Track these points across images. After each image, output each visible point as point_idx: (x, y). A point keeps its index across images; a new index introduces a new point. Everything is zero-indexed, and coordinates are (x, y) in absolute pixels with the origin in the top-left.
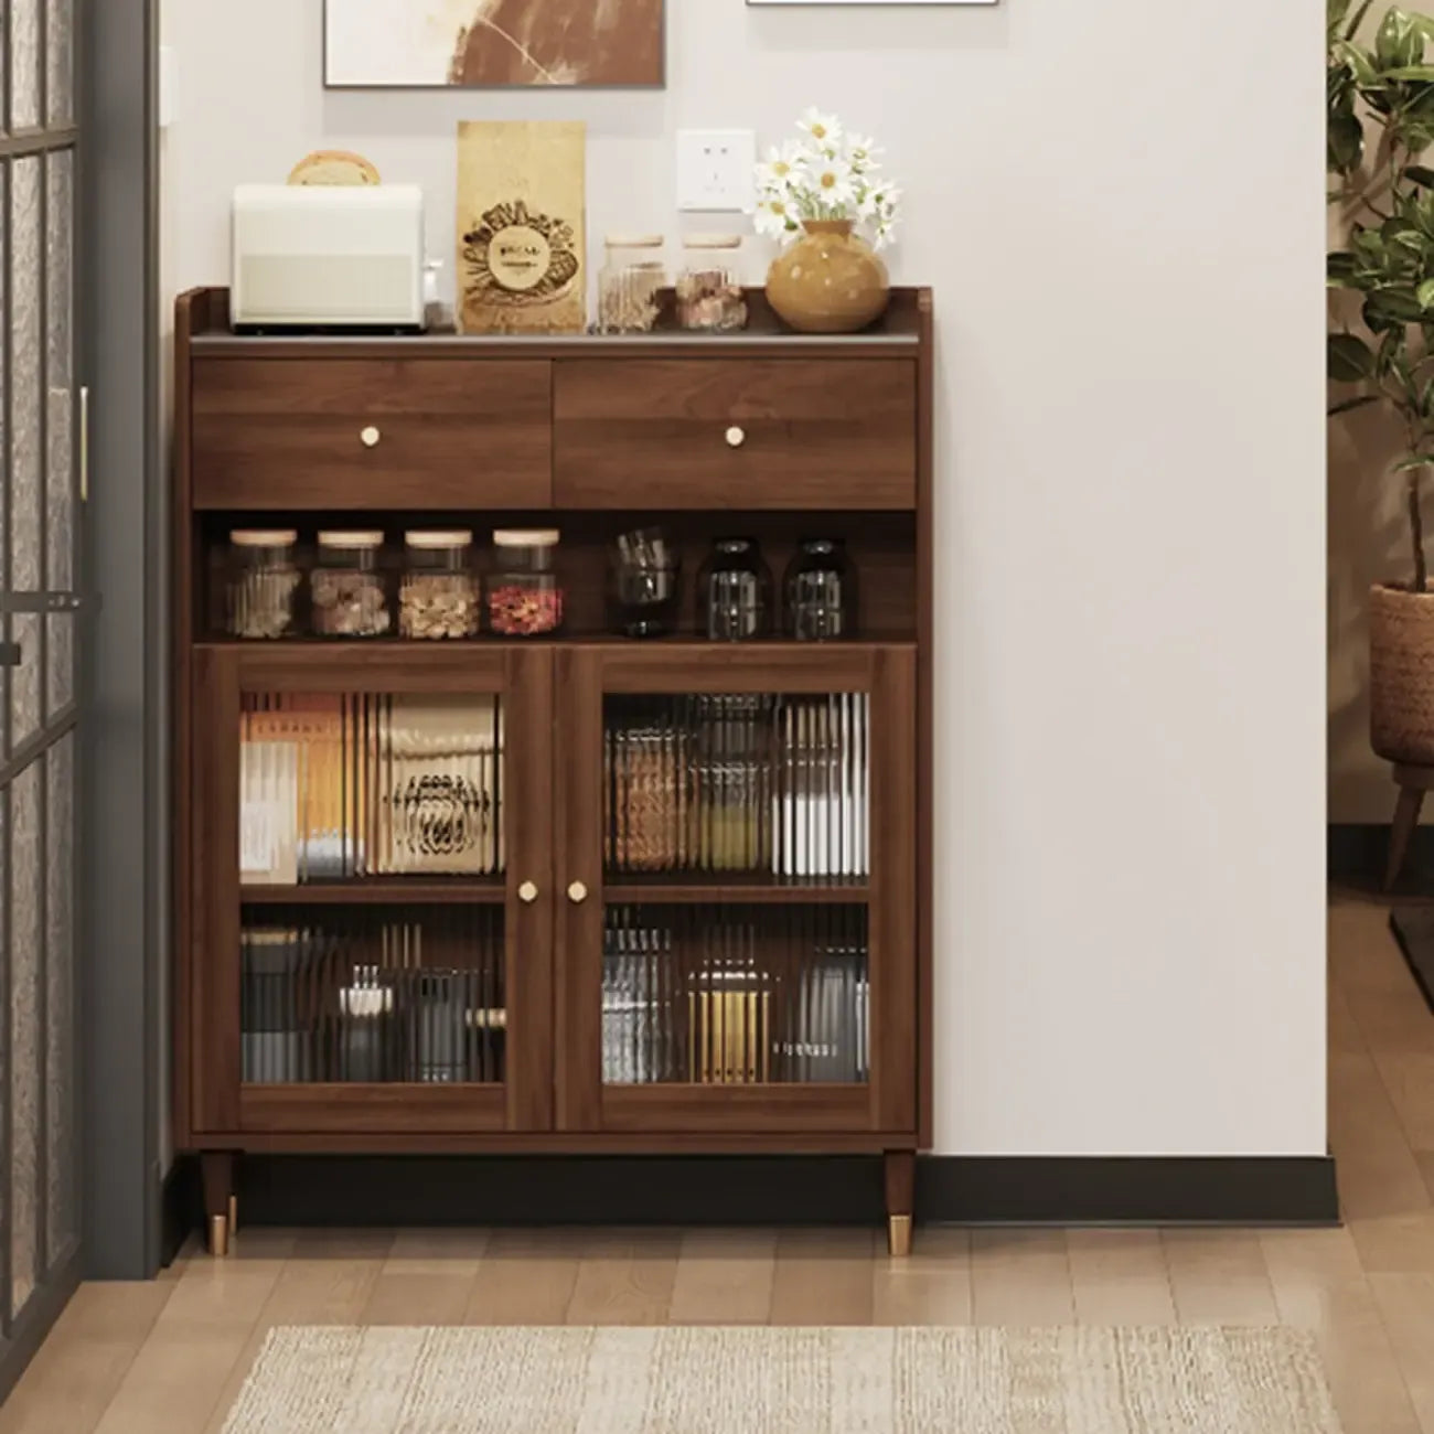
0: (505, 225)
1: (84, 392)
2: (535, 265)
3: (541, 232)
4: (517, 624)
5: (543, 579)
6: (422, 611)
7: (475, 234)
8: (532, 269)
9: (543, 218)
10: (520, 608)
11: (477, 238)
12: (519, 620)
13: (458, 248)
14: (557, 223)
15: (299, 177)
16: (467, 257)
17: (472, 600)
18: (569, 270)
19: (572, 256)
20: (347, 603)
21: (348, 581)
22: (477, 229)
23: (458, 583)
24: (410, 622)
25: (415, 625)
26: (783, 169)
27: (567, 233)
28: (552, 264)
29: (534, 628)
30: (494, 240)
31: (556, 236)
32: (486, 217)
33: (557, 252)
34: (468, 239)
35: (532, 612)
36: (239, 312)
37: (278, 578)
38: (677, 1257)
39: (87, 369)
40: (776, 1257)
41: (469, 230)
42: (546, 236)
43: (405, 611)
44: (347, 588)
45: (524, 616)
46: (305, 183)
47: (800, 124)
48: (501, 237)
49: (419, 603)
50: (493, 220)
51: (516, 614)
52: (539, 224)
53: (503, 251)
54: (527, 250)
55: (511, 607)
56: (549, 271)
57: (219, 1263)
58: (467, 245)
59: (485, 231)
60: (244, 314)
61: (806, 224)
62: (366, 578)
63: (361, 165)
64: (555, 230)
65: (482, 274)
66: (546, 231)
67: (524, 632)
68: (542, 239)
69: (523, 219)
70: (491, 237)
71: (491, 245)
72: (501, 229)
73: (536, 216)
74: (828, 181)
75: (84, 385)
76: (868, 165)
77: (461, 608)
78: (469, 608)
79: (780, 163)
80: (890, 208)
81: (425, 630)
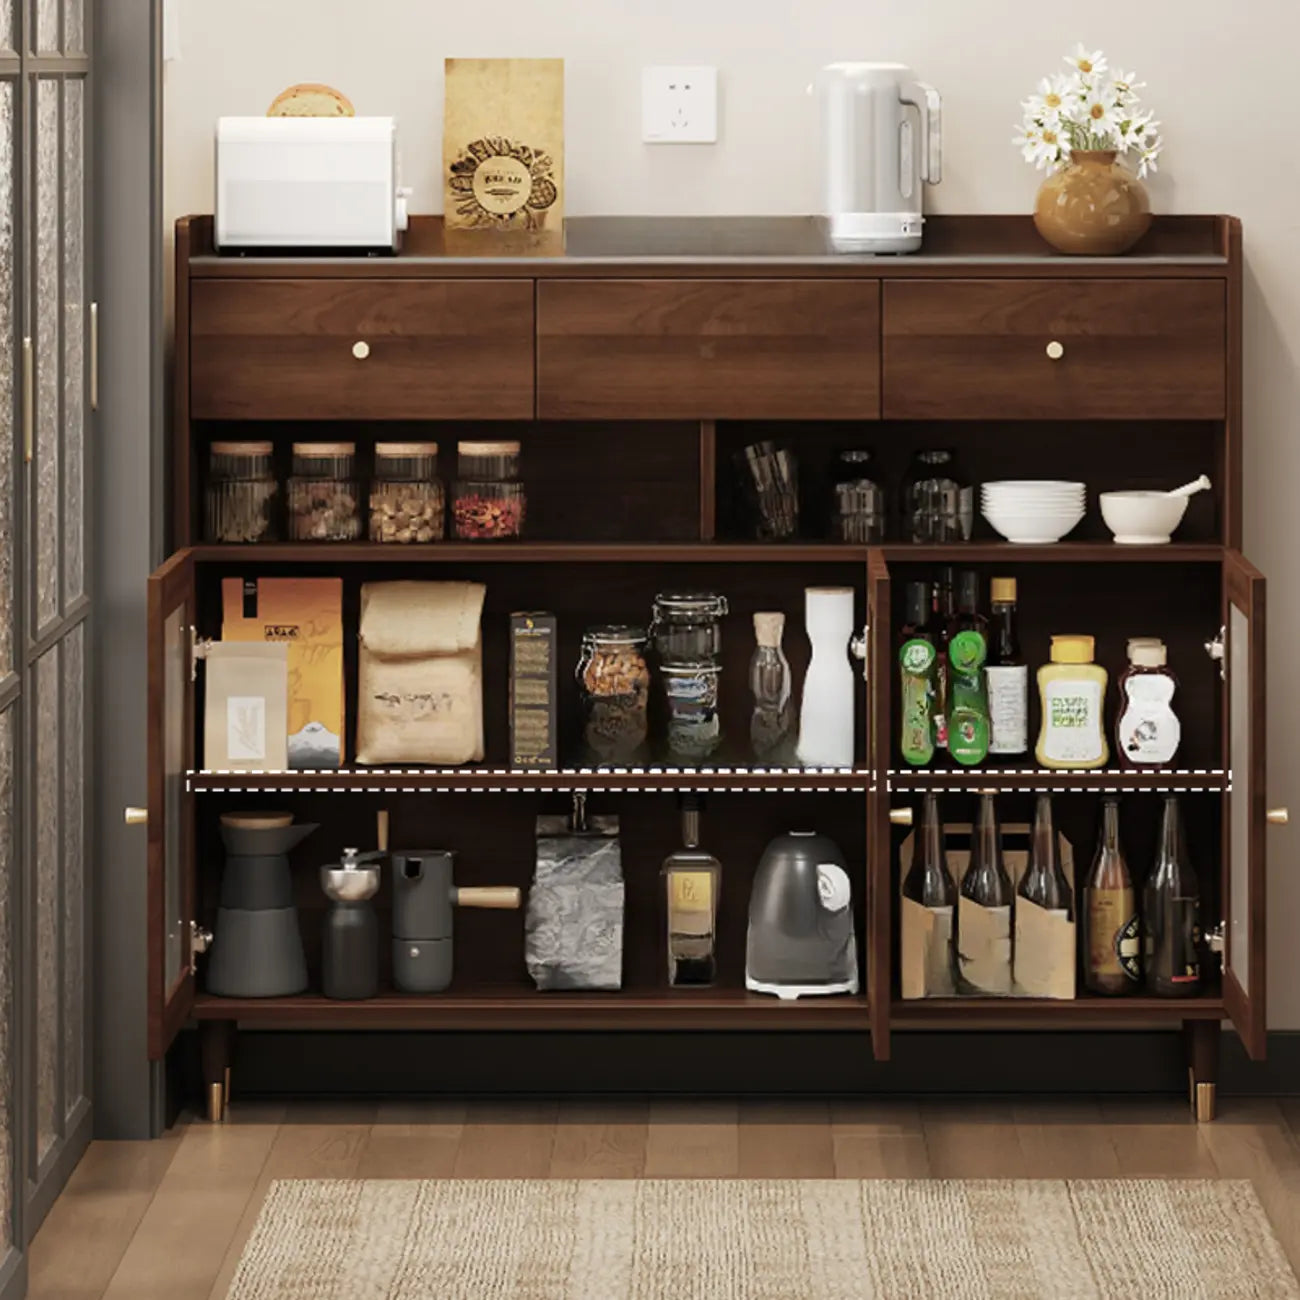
0: (489, 156)
1: (94, 306)
2: (517, 193)
3: (524, 163)
4: (481, 530)
5: (507, 488)
6: (391, 518)
7: (461, 164)
8: (515, 196)
9: (524, 149)
10: (483, 514)
11: (462, 169)
12: (482, 526)
13: (445, 176)
14: (538, 153)
15: (278, 109)
16: (453, 186)
17: (439, 507)
18: (549, 198)
19: (551, 184)
20: (321, 509)
21: (321, 489)
22: (463, 159)
23: (425, 491)
24: (380, 527)
25: (386, 530)
26: (1054, 101)
27: (547, 164)
28: (533, 191)
29: (498, 533)
30: (478, 170)
31: (535, 165)
32: (471, 147)
33: (537, 182)
34: (454, 168)
35: (495, 518)
36: (225, 236)
37: (257, 486)
38: (647, 1122)
39: (97, 287)
40: (739, 1122)
41: (456, 160)
42: (528, 166)
43: (376, 517)
44: (322, 494)
45: (489, 521)
46: (284, 115)
47: (1068, 60)
48: (486, 167)
49: (389, 510)
50: (479, 151)
51: (480, 519)
52: (520, 154)
53: (487, 179)
54: (510, 179)
55: (475, 513)
56: (530, 198)
57: (216, 1127)
58: (453, 175)
59: (470, 160)
60: (229, 236)
61: (1073, 154)
62: (339, 487)
63: (337, 98)
64: (535, 160)
65: (469, 201)
66: (527, 162)
67: (487, 536)
68: (525, 169)
69: (505, 151)
70: (477, 166)
71: (476, 174)
72: (485, 159)
73: (518, 147)
74: (1097, 112)
75: (94, 301)
76: (1132, 100)
77: (428, 514)
78: (436, 514)
79: (1052, 95)
80: (1150, 141)
81: (394, 535)
